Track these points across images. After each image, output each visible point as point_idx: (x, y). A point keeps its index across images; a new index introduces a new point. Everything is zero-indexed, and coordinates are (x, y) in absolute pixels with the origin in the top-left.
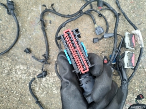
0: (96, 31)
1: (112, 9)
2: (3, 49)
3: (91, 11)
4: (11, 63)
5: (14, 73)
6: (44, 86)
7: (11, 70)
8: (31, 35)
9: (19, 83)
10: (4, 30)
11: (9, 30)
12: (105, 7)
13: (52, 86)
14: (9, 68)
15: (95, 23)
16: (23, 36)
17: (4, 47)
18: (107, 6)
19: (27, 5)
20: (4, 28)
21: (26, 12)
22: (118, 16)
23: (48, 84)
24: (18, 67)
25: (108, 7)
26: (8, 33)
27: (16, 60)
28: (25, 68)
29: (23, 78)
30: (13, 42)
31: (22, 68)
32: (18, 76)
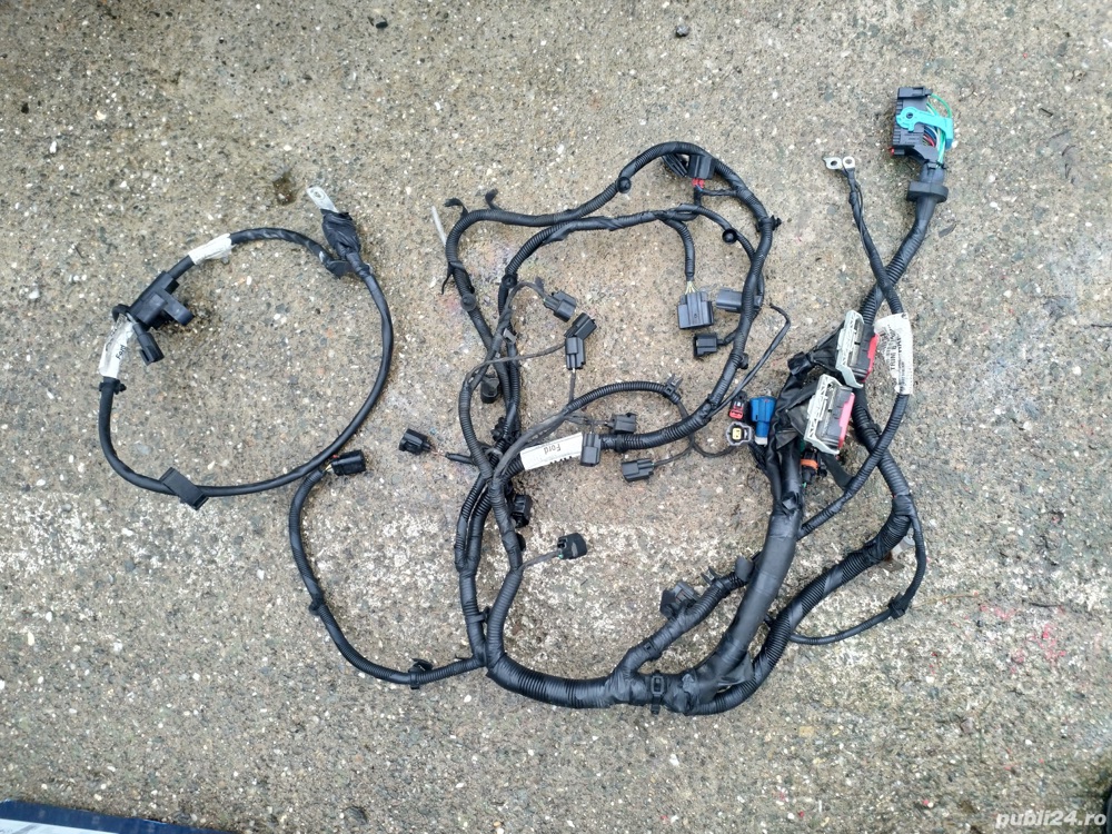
0: (683, 308)
1: (746, 195)
2: (301, 449)
3: (695, 214)
4: (350, 514)
5: (371, 566)
6: (543, 604)
7: (349, 555)
8: (449, 359)
9: (400, 618)
10: (303, 355)
11: (331, 353)
12: (719, 186)
13: (586, 597)
14: (338, 547)
15: (689, 275)
16: (411, 371)
17: (305, 441)
18: (729, 182)
19: (419, 224)
20: (305, 344)
21: (414, 257)
22: (767, 228)
23: (561, 588)
24: (389, 531)
25: (734, 188)
26: (326, 369)
27: (378, 496)
28: (434, 528)
29: (421, 582)
30: (355, 406)
31: (413, 531)
32: (392, 578)
